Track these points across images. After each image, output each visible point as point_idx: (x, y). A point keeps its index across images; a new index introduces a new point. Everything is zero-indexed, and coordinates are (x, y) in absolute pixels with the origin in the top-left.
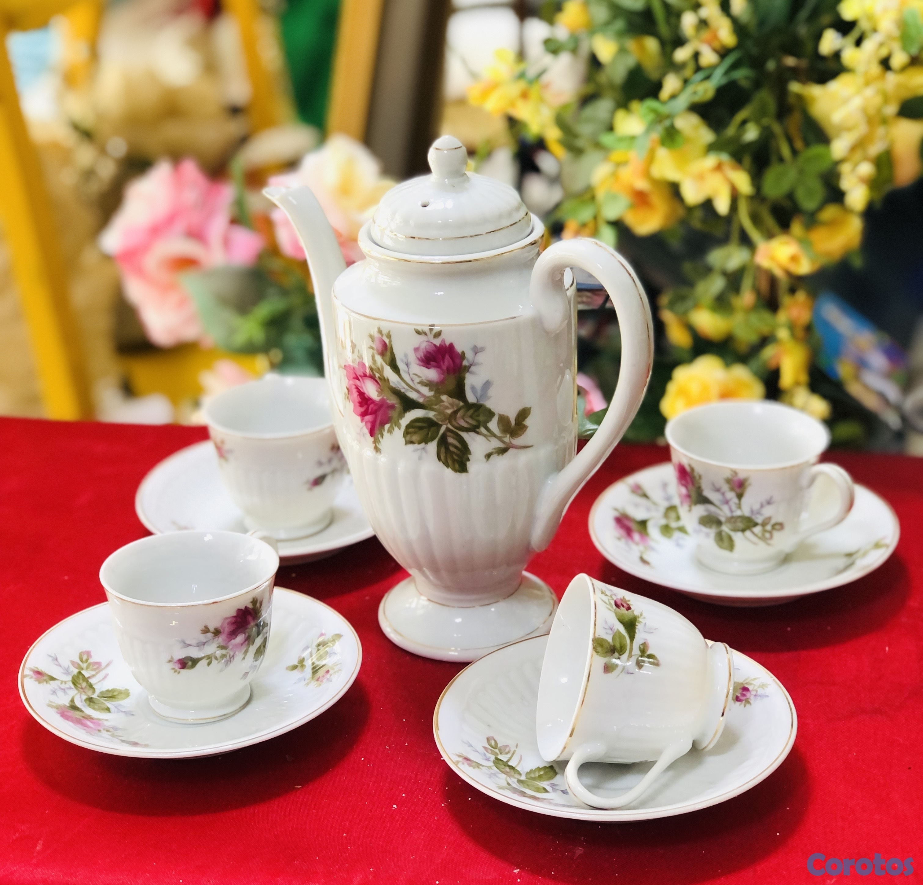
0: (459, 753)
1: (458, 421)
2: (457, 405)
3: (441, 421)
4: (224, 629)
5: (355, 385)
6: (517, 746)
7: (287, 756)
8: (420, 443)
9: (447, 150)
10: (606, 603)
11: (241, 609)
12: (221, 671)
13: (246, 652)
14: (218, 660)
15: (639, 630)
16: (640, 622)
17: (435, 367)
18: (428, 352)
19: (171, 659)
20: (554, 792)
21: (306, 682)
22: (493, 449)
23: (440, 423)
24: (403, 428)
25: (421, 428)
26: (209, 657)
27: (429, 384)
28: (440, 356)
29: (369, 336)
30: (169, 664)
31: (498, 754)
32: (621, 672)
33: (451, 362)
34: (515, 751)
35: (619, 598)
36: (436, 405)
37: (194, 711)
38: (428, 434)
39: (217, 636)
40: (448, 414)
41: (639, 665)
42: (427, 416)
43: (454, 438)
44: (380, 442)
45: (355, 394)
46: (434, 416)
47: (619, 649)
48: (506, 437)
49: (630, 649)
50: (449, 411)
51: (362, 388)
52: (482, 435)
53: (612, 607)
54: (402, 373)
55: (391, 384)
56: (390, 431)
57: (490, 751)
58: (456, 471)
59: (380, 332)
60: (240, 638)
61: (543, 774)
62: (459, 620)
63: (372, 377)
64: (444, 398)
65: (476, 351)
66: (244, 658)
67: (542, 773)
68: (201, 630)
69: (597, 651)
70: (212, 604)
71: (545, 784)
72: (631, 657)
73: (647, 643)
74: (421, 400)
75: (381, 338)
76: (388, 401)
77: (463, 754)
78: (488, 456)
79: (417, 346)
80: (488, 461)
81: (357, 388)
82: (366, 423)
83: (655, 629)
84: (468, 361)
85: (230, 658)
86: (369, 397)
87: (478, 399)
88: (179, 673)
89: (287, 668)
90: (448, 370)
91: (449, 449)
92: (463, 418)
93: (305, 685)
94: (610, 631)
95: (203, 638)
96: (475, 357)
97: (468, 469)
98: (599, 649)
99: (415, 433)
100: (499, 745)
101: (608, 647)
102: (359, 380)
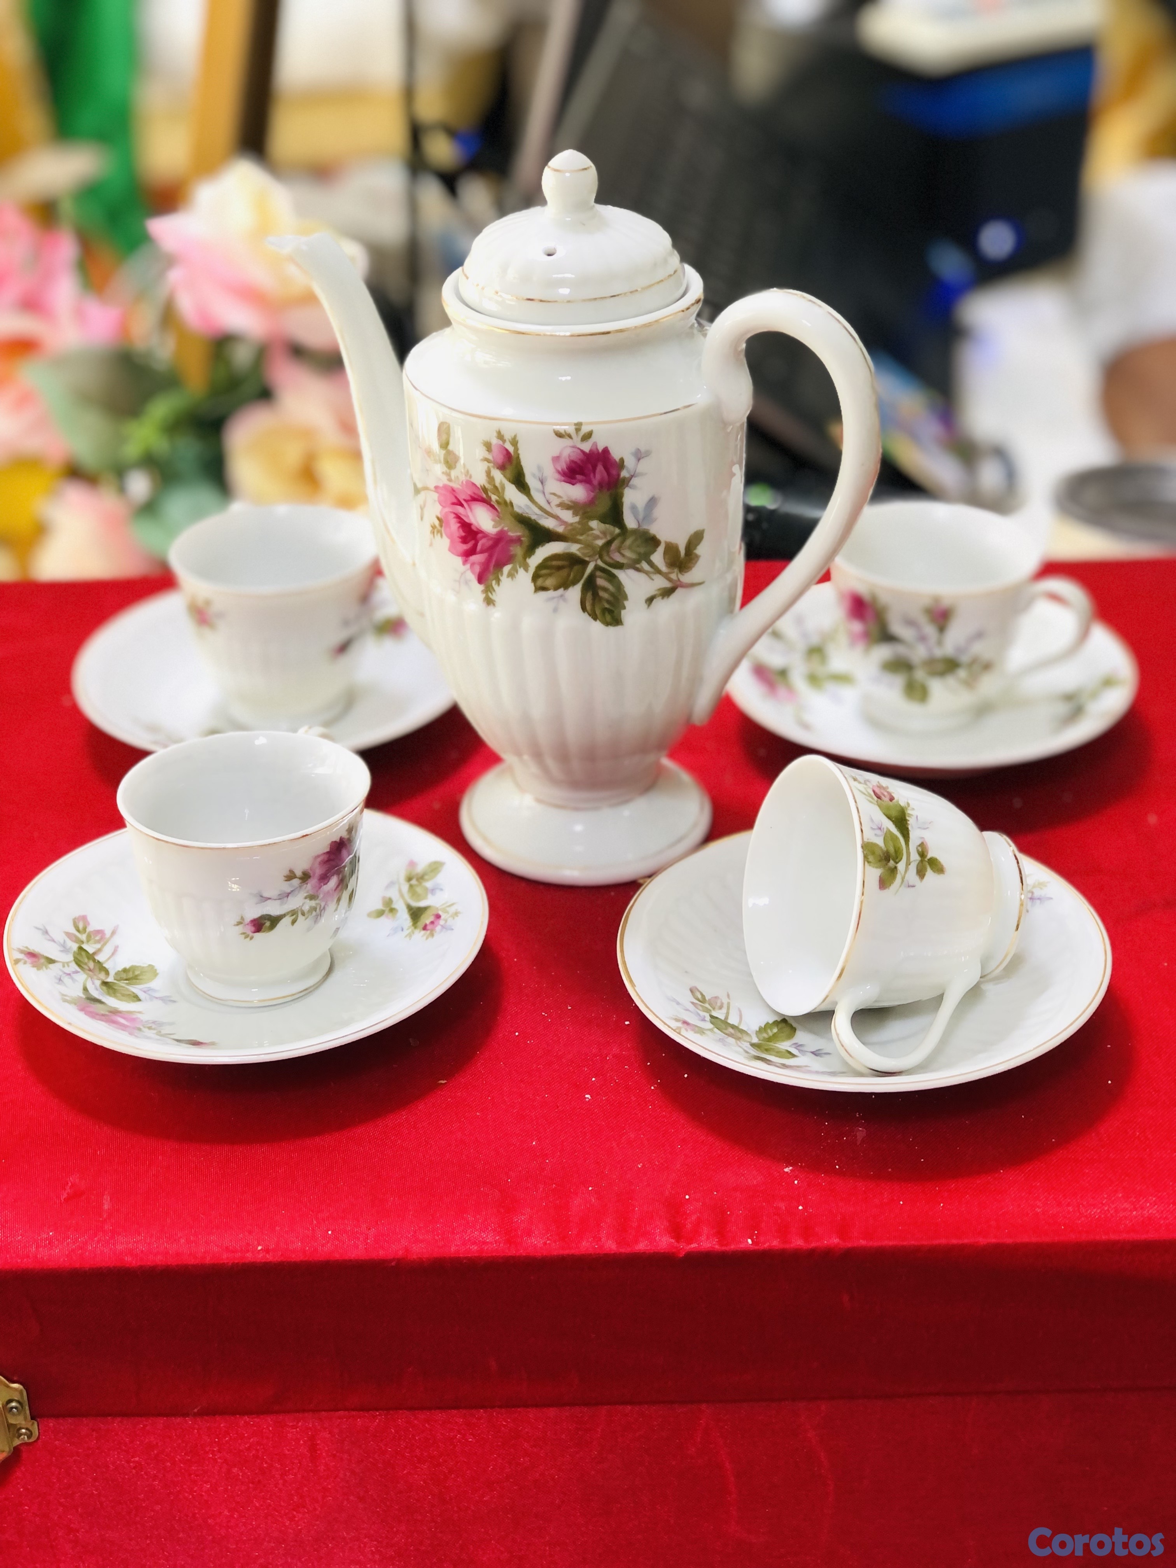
0: (673, 1015)
1: (612, 556)
2: (612, 533)
3: (589, 556)
4: (314, 874)
5: (455, 513)
6: (728, 996)
7: (411, 1040)
8: (556, 588)
9: (571, 172)
10: (864, 794)
11: (335, 842)
12: (309, 929)
13: (339, 900)
14: (306, 916)
15: (912, 827)
16: (910, 815)
17: (581, 481)
18: (573, 462)
19: (240, 921)
20: (803, 1055)
21: (406, 932)
22: (656, 591)
23: (587, 559)
24: (532, 570)
25: (559, 568)
26: (293, 913)
27: (573, 506)
28: (590, 466)
29: (482, 443)
30: (237, 927)
31: (710, 1010)
32: (900, 886)
33: (605, 474)
34: (729, 1004)
35: (875, 784)
36: (582, 534)
37: (257, 990)
38: (569, 575)
39: (305, 882)
40: (598, 545)
41: (921, 873)
42: (567, 551)
43: (606, 579)
44: (494, 591)
45: (454, 526)
46: (578, 550)
47: (894, 854)
48: (674, 572)
49: (907, 852)
50: (600, 543)
51: (468, 517)
52: (644, 572)
53: (873, 799)
54: (533, 492)
55: (516, 509)
56: (511, 575)
57: (700, 1008)
58: (607, 624)
59: (500, 436)
60: (333, 881)
61: (777, 1032)
62: (579, 828)
63: (486, 502)
64: (594, 524)
65: (639, 456)
66: (336, 910)
67: (775, 1030)
68: (285, 876)
69: (869, 860)
70: (301, 838)
71: (785, 1045)
72: (910, 864)
73: (925, 843)
74: (560, 529)
75: (501, 445)
76: (511, 534)
77: (677, 1016)
78: (650, 600)
79: (556, 454)
80: (650, 607)
81: (458, 517)
82: (473, 565)
83: (930, 823)
84: (628, 472)
85: (321, 911)
86: (478, 529)
87: (640, 523)
88: (252, 938)
89: (370, 915)
90: (601, 485)
91: (598, 594)
92: (619, 550)
93: (406, 936)
94: (879, 832)
95: (286, 887)
96: (637, 464)
97: (622, 620)
98: (871, 858)
99: (550, 575)
100: (707, 998)
101: (881, 854)
102: (462, 505)
